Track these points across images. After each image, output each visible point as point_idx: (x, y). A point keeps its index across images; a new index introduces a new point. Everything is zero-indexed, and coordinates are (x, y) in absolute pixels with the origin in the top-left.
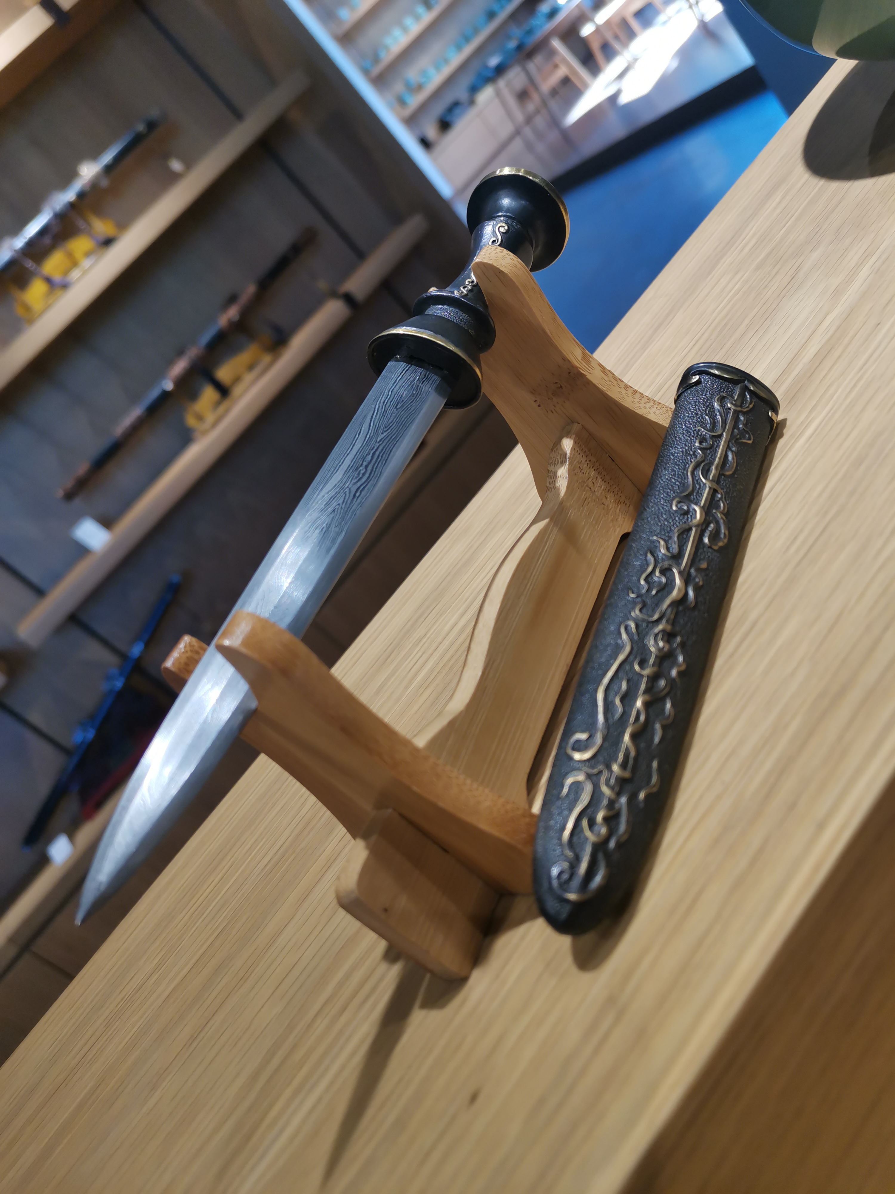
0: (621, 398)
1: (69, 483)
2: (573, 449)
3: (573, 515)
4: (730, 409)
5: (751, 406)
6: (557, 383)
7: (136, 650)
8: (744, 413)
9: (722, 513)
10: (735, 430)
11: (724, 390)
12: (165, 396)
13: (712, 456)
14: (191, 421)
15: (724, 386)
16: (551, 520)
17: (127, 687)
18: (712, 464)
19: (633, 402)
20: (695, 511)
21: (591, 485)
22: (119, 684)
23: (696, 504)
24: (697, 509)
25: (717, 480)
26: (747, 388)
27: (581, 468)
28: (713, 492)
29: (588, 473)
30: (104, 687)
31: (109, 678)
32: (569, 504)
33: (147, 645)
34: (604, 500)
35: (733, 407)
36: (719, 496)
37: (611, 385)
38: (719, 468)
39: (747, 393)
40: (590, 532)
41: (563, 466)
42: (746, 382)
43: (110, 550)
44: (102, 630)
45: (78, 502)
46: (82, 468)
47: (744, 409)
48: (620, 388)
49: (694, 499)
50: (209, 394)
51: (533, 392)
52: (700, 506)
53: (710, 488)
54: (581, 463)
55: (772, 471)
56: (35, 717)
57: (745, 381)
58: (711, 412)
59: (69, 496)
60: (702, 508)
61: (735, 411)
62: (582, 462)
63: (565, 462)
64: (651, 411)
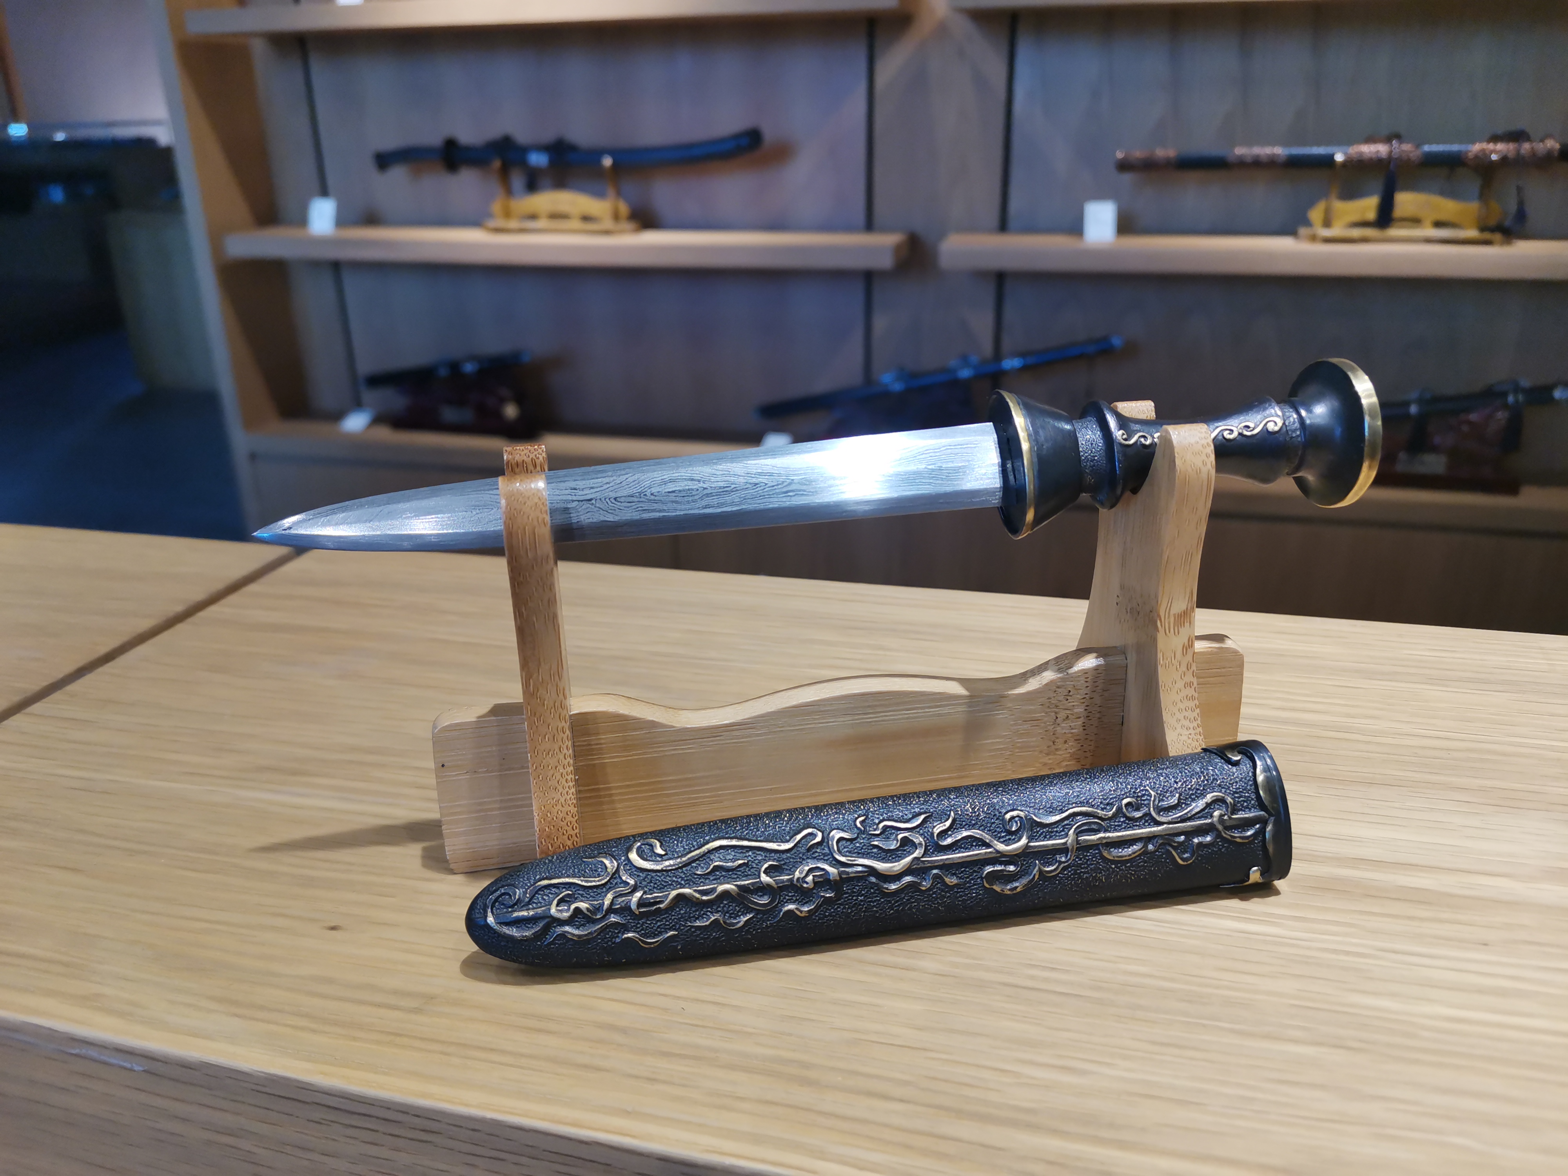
0: (1167, 687)
1: (1138, 154)
2: (1085, 672)
3: (1001, 716)
4: (1212, 816)
5: (1238, 840)
6: (1138, 605)
7: (1011, 363)
8: (1219, 835)
9: (1041, 872)
10: (1183, 837)
11: (1239, 798)
12: (1327, 162)
13: (1119, 826)
14: (1316, 214)
15: (1247, 795)
16: (970, 697)
17: (965, 385)
18: (1106, 831)
19: (1174, 703)
20: (1019, 840)
21: (1062, 715)
22: (965, 373)
23: (1028, 838)
24: (1024, 841)
25: (1083, 848)
26: (1264, 822)
27: (1071, 694)
28: (1063, 850)
29: (1073, 706)
30: (953, 363)
31: (965, 360)
32: (1010, 705)
33: (1025, 368)
34: (1060, 741)
35: (1215, 819)
36: (1063, 859)
37: (1175, 667)
38: (1104, 841)
39: (1258, 826)
40: (1002, 746)
41: (1056, 672)
42: (1272, 819)
43: (1097, 253)
44: (1010, 313)
45: (1127, 178)
46: (1165, 152)
47: (1226, 833)
48: (1181, 678)
49: (1037, 832)
50: (1368, 206)
51: (1122, 587)
52: (1028, 842)
53: (1065, 843)
54: (1076, 689)
55: (1176, 909)
56: (880, 323)
57: (1273, 816)
58: (1190, 797)
59: (1124, 166)
60: (1027, 846)
61: (1212, 824)
62: (1079, 691)
63: (1061, 672)
64: (1179, 730)
